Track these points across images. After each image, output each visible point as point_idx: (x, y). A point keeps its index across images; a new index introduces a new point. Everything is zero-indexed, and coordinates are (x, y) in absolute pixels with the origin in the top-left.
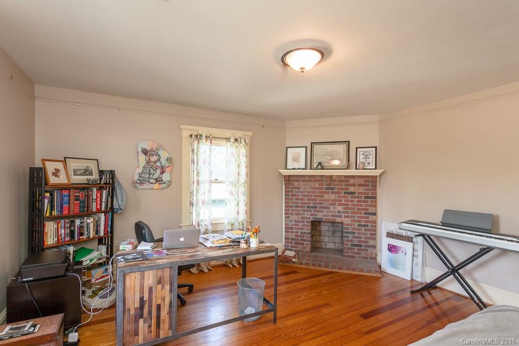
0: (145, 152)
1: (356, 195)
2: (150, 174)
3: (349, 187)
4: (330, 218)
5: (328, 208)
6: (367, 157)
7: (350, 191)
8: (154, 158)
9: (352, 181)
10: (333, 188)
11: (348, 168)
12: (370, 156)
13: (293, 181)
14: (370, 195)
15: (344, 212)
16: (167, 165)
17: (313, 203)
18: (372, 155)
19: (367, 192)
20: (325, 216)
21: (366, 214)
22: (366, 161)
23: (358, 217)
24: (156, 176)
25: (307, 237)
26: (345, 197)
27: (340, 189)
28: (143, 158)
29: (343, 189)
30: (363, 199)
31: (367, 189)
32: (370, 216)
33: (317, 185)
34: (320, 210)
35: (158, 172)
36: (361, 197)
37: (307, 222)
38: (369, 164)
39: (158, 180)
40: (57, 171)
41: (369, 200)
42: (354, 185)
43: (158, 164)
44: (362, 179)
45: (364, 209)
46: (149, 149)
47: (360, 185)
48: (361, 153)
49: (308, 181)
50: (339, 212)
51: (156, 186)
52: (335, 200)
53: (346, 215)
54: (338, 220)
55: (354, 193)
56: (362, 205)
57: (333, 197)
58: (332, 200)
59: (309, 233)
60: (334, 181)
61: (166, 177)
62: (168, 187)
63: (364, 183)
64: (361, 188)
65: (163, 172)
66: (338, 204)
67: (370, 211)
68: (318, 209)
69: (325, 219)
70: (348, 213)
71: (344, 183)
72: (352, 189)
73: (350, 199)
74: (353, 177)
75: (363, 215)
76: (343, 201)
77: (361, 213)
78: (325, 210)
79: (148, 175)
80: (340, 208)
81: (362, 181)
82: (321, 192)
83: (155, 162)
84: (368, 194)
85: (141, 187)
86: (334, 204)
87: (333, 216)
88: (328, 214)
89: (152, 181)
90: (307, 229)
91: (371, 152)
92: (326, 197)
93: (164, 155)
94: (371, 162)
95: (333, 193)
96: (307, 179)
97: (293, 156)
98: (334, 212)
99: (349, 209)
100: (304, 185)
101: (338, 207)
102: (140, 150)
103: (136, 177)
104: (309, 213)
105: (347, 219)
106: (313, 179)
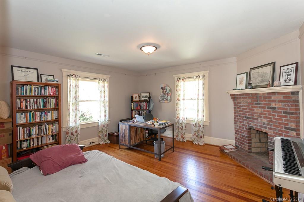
0: (162, 88)
1: (277, 110)
2: (164, 97)
3: (271, 103)
4: (258, 127)
5: (257, 119)
6: (288, 74)
7: (271, 106)
8: (165, 90)
9: (273, 98)
10: (260, 104)
11: (273, 85)
12: (291, 73)
13: (237, 98)
14: (289, 111)
15: (268, 125)
16: (169, 93)
17: (248, 114)
18: (293, 72)
19: (286, 107)
20: (256, 125)
21: (286, 128)
22: (288, 77)
23: (279, 130)
24: (166, 97)
25: (246, 139)
26: (268, 111)
27: (265, 104)
28: (161, 91)
29: (267, 104)
30: (282, 114)
31: (286, 104)
32: (290, 131)
33: (250, 101)
34: (252, 120)
35: (167, 95)
36: (281, 112)
37: (246, 128)
38: (290, 80)
39: (166, 99)
40: (136, 97)
41: (288, 115)
42: (274, 101)
43: (166, 93)
44: (282, 95)
45: (285, 124)
46: (163, 87)
47: (280, 101)
48: (284, 71)
49: (246, 98)
50: (264, 124)
51: (166, 101)
52: (262, 114)
53: (270, 127)
54: (264, 130)
55: (274, 108)
56: (282, 120)
57: (260, 110)
58: (260, 114)
59: (247, 137)
60: (260, 97)
61: (169, 98)
62: (170, 102)
63: (283, 99)
64: (280, 103)
65: (168, 96)
66: (264, 117)
67: (289, 126)
68: (251, 119)
69: (256, 128)
70: (271, 125)
71: (267, 99)
72: (273, 105)
73: (272, 113)
74: (274, 94)
75: (283, 129)
76: (267, 114)
77: (282, 127)
78: (255, 121)
79: (163, 97)
80: (265, 121)
81: (281, 97)
82: (252, 107)
83: (165, 92)
84: (287, 109)
85: (161, 102)
86: (261, 117)
87: (261, 126)
88: (257, 124)
89: (164, 99)
90: (246, 134)
91: (292, 69)
92: (256, 110)
93: (168, 89)
94: (292, 78)
95: (260, 107)
96: (244, 96)
97: (240, 80)
98: (261, 123)
99: (271, 122)
100: (243, 101)
101: (264, 119)
102: (161, 88)
103: (160, 98)
104: (246, 122)
105: (270, 131)
106: (248, 96)
